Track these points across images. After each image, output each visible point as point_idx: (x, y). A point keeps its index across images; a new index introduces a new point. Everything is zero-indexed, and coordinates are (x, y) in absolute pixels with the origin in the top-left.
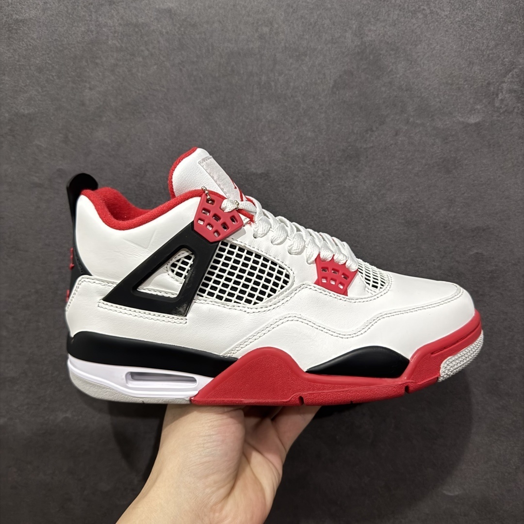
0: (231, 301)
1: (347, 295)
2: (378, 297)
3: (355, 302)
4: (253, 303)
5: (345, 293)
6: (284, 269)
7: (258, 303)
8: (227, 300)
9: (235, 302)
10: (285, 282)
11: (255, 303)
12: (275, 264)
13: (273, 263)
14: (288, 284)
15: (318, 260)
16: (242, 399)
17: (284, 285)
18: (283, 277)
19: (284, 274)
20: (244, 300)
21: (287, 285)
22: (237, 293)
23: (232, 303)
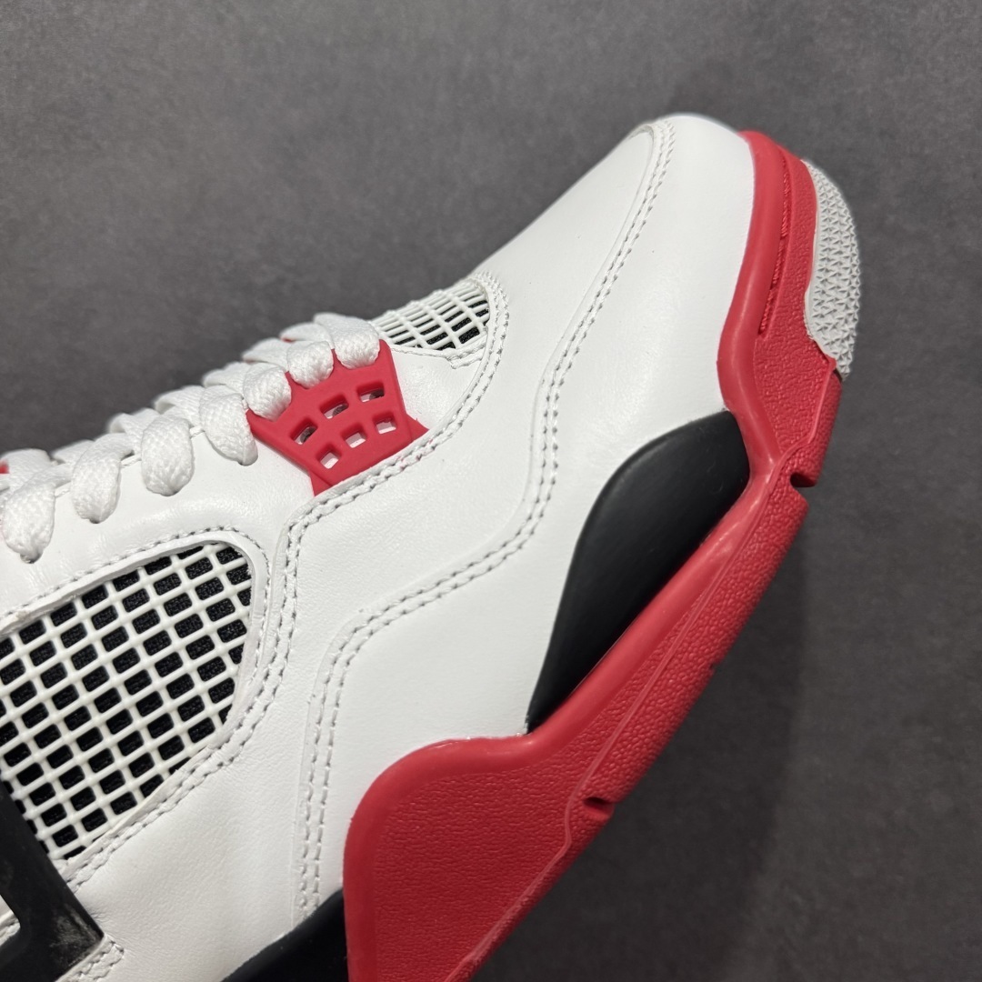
0: (157, 781)
1: (423, 430)
2: (500, 351)
3: (461, 424)
4: (216, 721)
5: (413, 430)
6: (199, 548)
7: (229, 707)
8: (147, 789)
9: (172, 770)
10: (239, 575)
11: (223, 714)
12: (163, 562)
13: (151, 567)
14: (249, 571)
15: (260, 427)
16: (467, 958)
17: (243, 585)
18: (219, 570)
19: (214, 560)
20: (186, 739)
21: (249, 577)
22: (150, 745)
23: (169, 781)
